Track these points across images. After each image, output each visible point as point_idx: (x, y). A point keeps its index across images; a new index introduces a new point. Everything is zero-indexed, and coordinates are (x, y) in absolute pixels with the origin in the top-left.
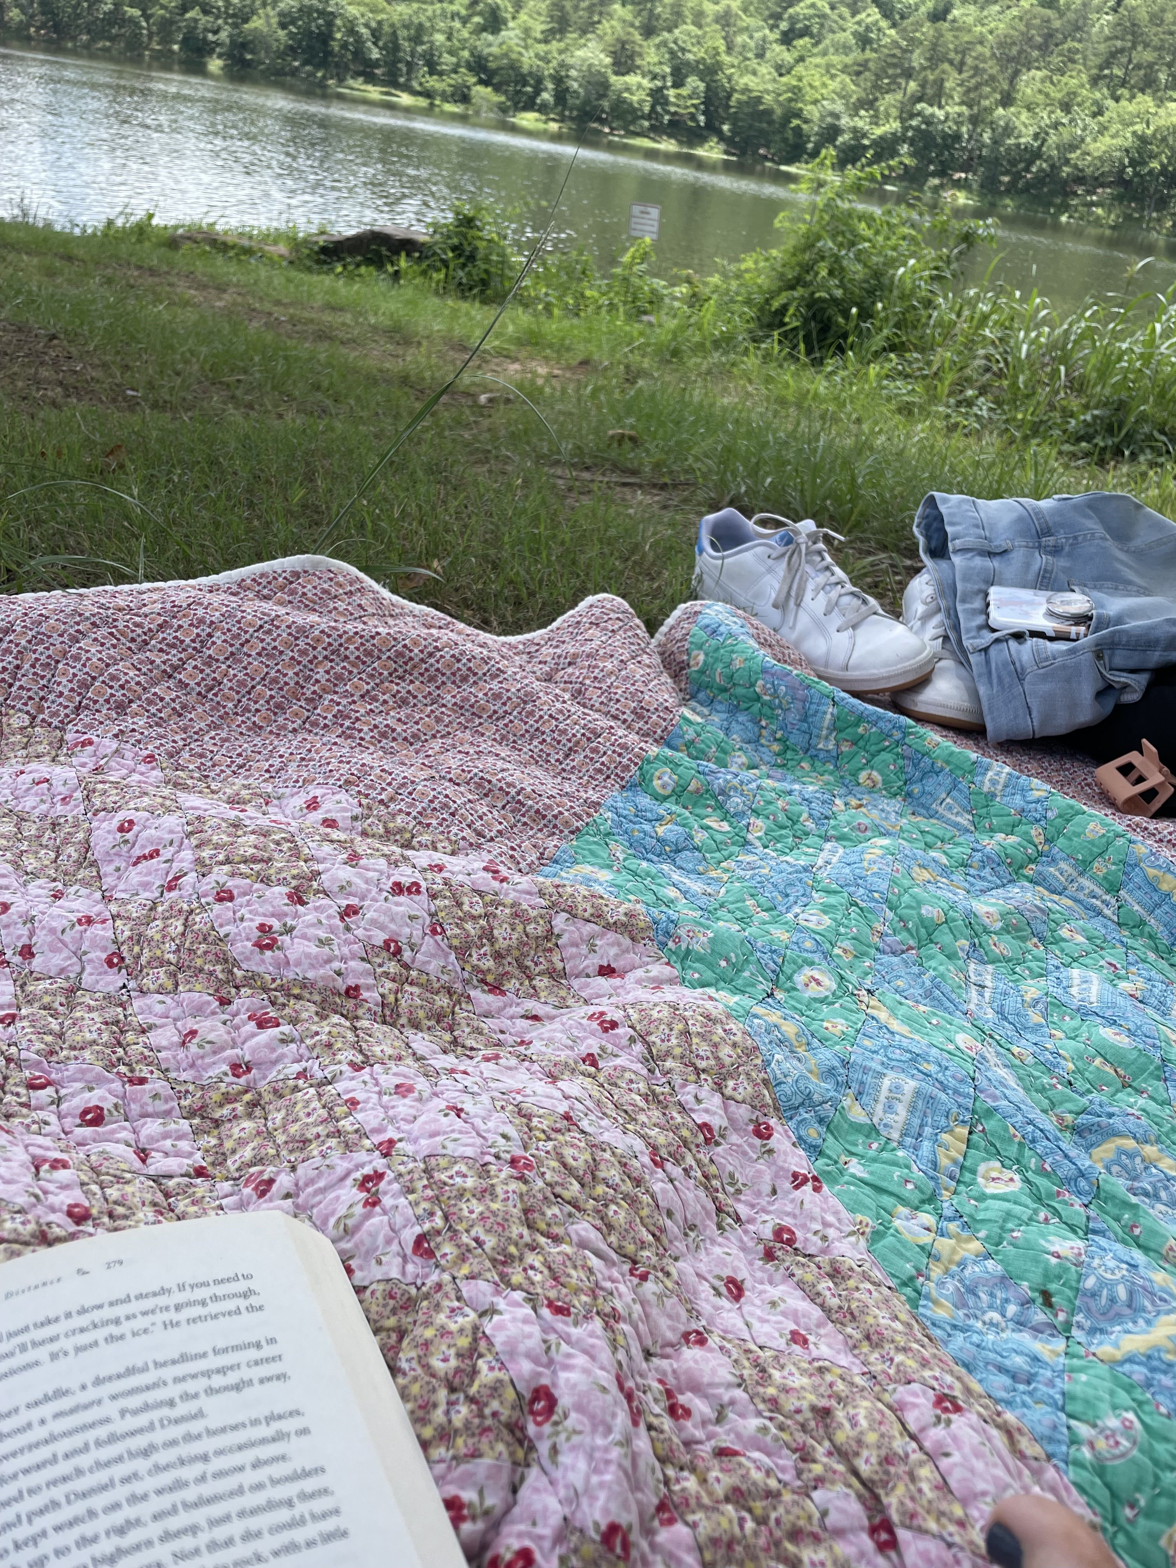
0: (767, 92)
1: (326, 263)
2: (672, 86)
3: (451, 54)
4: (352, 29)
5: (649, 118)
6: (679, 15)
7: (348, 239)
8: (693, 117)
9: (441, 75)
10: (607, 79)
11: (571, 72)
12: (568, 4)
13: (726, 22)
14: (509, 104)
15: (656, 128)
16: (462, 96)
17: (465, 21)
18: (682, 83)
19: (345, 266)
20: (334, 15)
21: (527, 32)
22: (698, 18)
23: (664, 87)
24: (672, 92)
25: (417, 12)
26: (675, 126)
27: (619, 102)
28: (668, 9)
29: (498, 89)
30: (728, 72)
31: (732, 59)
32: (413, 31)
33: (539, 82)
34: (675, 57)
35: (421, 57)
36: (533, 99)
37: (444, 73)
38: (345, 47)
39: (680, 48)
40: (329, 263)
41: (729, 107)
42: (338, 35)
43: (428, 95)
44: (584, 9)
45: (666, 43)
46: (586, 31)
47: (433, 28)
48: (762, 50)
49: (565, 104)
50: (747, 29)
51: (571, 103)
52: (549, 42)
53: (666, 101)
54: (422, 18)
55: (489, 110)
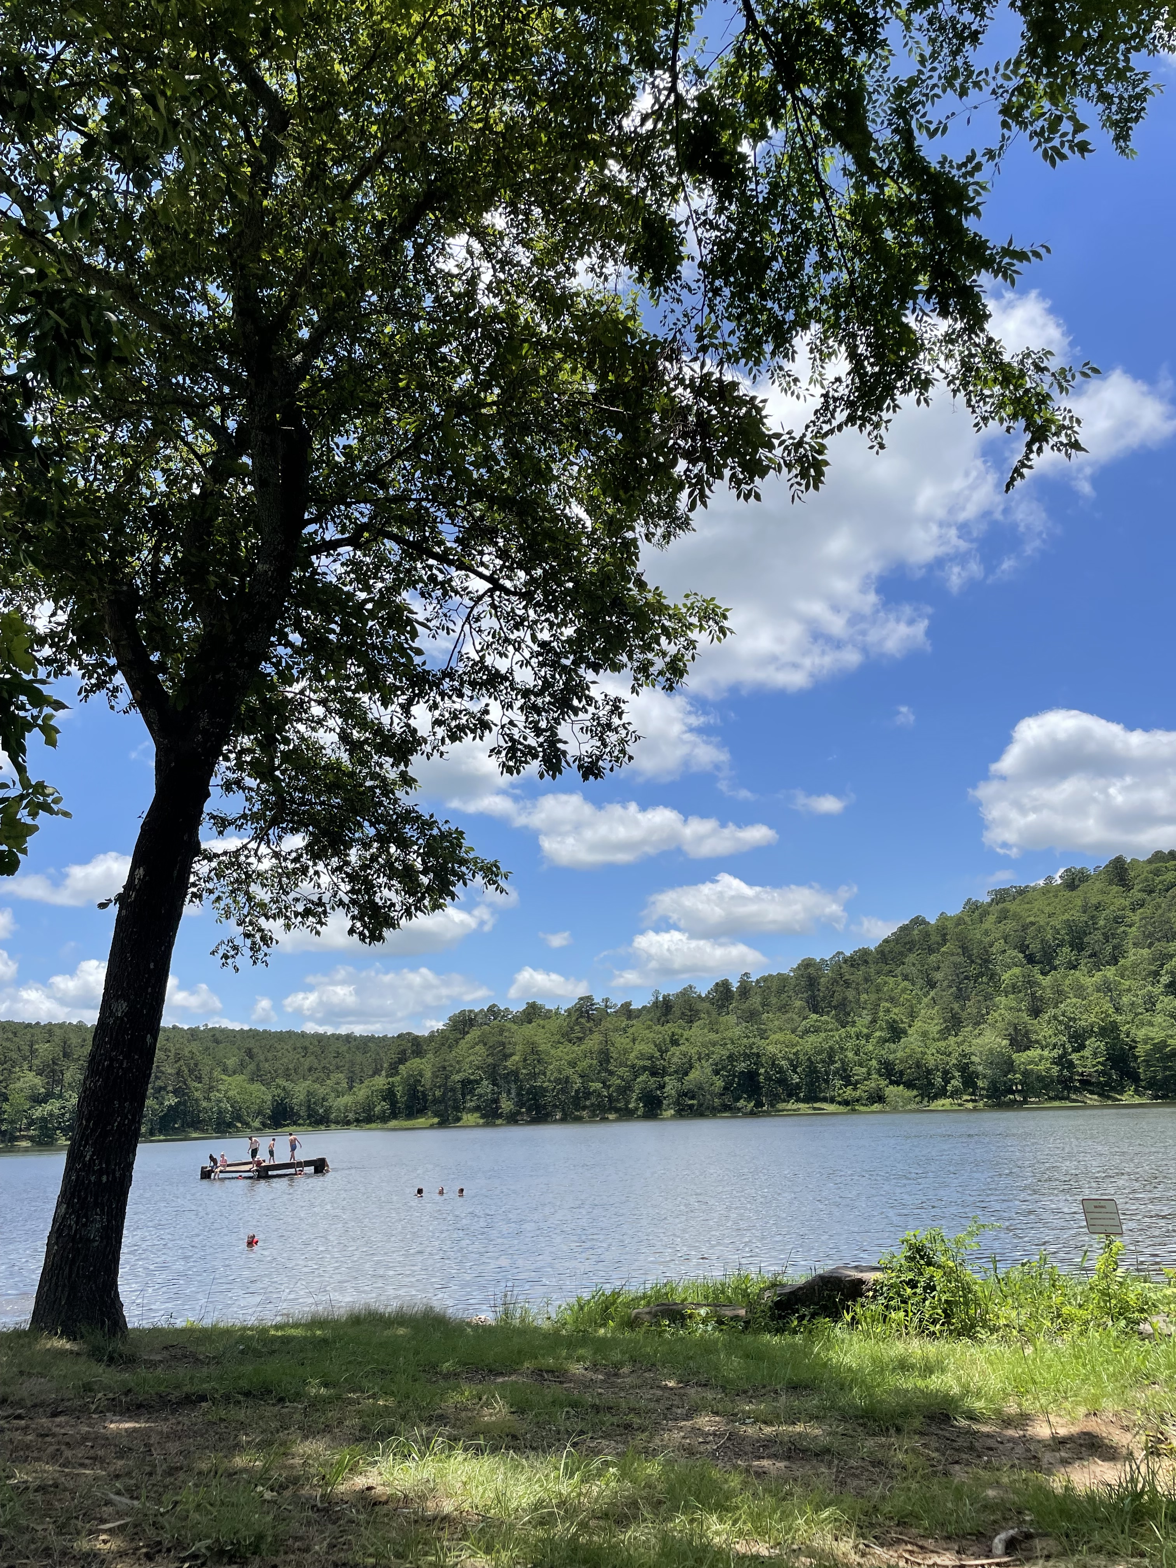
1: (781, 1317)
2: (1073, 1051)
3: (861, 1065)
4: (773, 1063)
5: (1060, 1082)
6: (1060, 994)
7: (800, 1288)
8: (1103, 1073)
9: (855, 1085)
10: (1010, 1057)
11: (973, 1058)
12: (956, 1006)
13: (1107, 988)
14: (922, 1096)
15: (1069, 1089)
16: (878, 1098)
17: (868, 1037)
18: (1082, 1047)
19: (801, 1318)
20: (758, 1055)
21: (925, 1034)
22: (1080, 991)
23: (1065, 1054)
24: (1074, 1057)
25: (826, 1040)
26: (1086, 1084)
27: (1026, 1074)
28: (1048, 990)
29: (909, 1085)
30: (1124, 1029)
31: (1123, 1017)
32: (824, 1055)
33: (946, 1072)
34: (1068, 1027)
35: (835, 1074)
36: (944, 1088)
37: (857, 1082)
38: (769, 1078)
39: (1070, 1019)
40: (784, 1317)
41: (1136, 1058)
42: (762, 1071)
43: (846, 1103)
44: (971, 1007)
45: (1055, 1017)
46: (978, 1024)
47: (842, 1048)
48: (1150, 1004)
49: (975, 1086)
50: (1129, 990)
51: (980, 1084)
52: (946, 1039)
53: (1071, 1065)
54: (831, 1043)
55: (905, 1105)
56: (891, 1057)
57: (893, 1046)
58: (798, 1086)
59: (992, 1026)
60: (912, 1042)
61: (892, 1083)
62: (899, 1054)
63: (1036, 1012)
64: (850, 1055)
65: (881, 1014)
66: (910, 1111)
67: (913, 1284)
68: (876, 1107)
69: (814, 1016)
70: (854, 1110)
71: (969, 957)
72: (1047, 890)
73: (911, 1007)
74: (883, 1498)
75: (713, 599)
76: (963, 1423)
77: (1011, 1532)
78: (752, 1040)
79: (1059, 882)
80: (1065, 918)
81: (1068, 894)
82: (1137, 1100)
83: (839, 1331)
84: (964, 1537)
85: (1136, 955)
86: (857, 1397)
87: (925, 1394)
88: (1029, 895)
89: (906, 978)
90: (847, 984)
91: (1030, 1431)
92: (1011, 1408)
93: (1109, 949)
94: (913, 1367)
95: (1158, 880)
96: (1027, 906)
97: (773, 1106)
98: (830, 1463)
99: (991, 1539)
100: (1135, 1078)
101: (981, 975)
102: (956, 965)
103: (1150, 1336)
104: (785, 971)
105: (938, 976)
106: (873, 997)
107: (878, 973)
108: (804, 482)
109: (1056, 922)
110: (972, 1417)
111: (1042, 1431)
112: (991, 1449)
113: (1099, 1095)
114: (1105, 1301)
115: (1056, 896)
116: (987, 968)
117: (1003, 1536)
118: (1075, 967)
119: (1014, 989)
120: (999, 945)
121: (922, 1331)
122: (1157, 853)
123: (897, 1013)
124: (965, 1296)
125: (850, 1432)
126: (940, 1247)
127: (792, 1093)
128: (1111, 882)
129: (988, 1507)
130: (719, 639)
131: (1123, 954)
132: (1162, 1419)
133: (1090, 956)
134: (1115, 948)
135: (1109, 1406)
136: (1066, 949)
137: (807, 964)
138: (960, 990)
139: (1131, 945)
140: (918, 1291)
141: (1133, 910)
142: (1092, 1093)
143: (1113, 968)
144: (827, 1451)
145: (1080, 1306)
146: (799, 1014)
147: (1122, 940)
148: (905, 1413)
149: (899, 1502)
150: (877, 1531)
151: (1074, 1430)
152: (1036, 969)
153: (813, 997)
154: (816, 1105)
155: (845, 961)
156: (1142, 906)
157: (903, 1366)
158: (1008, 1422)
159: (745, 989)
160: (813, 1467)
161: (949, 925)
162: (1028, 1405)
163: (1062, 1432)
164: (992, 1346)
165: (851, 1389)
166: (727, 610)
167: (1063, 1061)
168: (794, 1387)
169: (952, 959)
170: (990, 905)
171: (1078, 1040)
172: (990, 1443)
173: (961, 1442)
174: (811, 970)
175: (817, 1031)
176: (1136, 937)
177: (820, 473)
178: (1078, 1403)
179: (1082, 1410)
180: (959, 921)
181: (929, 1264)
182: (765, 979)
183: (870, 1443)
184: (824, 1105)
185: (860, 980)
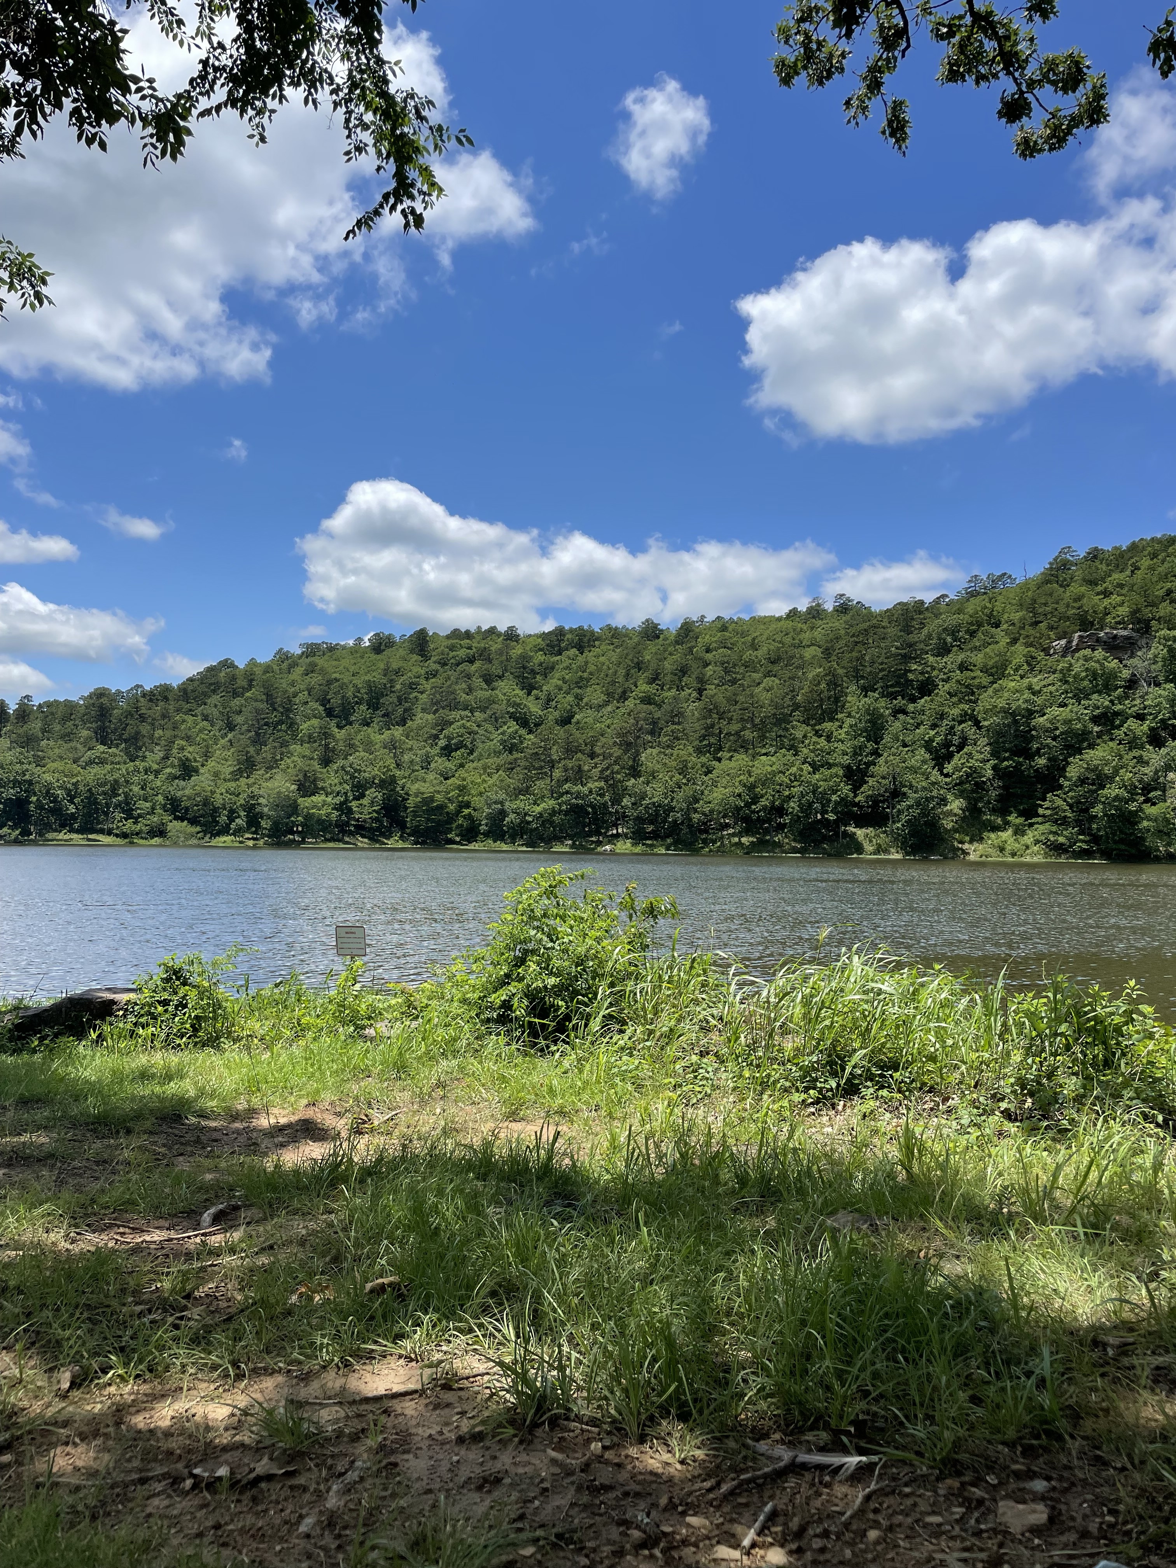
0: (439, 792)
1: (20, 1038)
2: (353, 799)
3: (146, 800)
4: (48, 792)
5: (337, 826)
6: (351, 746)
7: (46, 1010)
8: (376, 820)
9: (136, 818)
10: (295, 801)
11: (261, 800)
12: (252, 750)
13: (392, 746)
14: (205, 832)
15: (344, 832)
16: (159, 832)
17: (157, 773)
18: (362, 796)
19: (41, 1039)
20: (30, 783)
21: (216, 774)
22: (368, 746)
23: (346, 801)
24: (354, 804)
25: (111, 772)
26: (361, 829)
27: (308, 817)
28: (341, 743)
29: (193, 822)
30: (400, 783)
31: (402, 772)
32: (108, 787)
33: (232, 811)
34: (353, 777)
35: (116, 807)
36: (228, 826)
37: (140, 816)
38: (39, 806)
39: (356, 771)
40: (24, 1039)
41: (406, 808)
42: (34, 799)
43: (125, 836)
44: (267, 752)
45: (343, 768)
46: (270, 768)
47: (127, 782)
48: (426, 763)
49: (258, 826)
50: (411, 749)
51: (263, 823)
52: (238, 780)
53: (350, 811)
54: (116, 776)
55: (186, 839)
56: (179, 794)
57: (182, 783)
58: (73, 817)
59: (284, 771)
60: (202, 782)
61: (176, 818)
62: (187, 792)
63: (326, 762)
64: (136, 789)
65: (175, 751)
66: (191, 846)
67: (165, 1003)
68: (157, 840)
69: (102, 748)
70: (132, 843)
71: (272, 705)
72: (356, 651)
73: (207, 747)
74: (103, 1191)
75: (31, 255)
76: (193, 1120)
77: (221, 1206)
78: (25, 767)
79: (368, 644)
80: (367, 678)
81: (374, 656)
82: (400, 844)
83: (82, 1048)
84: (175, 1215)
85: (422, 719)
86: (92, 1106)
87: (161, 1099)
88: (338, 653)
89: (206, 718)
90: (143, 718)
91: (255, 1123)
92: (241, 1105)
93: (400, 710)
94: (153, 1076)
95: (452, 654)
96: (335, 663)
97: (41, 834)
98: (53, 1166)
99: (201, 1214)
100: (402, 826)
101: (281, 722)
102: (258, 711)
103: (372, 1039)
104: (74, 698)
105: (239, 719)
106: (169, 733)
107: (178, 710)
108: (160, 146)
109: (359, 681)
110: (203, 1115)
111: (263, 1122)
112: (216, 1141)
113: (370, 839)
114: (340, 1012)
115: (362, 657)
116: (288, 717)
117: (212, 1210)
118: (368, 725)
119: (311, 739)
120: (303, 696)
121: (168, 1043)
122: (456, 630)
123: (191, 753)
124: (214, 1011)
125: (79, 1137)
126: (196, 968)
127: (66, 823)
128: (412, 651)
129: (203, 1188)
130: (33, 307)
131: (412, 717)
132: (369, 1104)
133: (383, 716)
134: (405, 710)
135: (328, 1096)
136: (363, 707)
137: (100, 694)
138: (257, 734)
139: (419, 710)
140: (170, 1009)
141: (427, 679)
142: (363, 836)
143: (401, 729)
144: (51, 1156)
145: (318, 1016)
146: (84, 744)
147: (413, 704)
148: (138, 1116)
149: (118, 1192)
150: (89, 1220)
151: (294, 1119)
152: (333, 723)
153: (103, 729)
154: (90, 836)
155: (144, 695)
156: (435, 676)
157: (144, 1075)
158: (235, 1117)
159: (24, 713)
160: (34, 1172)
161: (258, 671)
162: (256, 1101)
163: (283, 1121)
164: (232, 1052)
165: (87, 1099)
166: (48, 274)
167: (343, 808)
168: (25, 1102)
169: (255, 704)
170: (300, 657)
171: (360, 789)
172: (215, 1135)
173: (188, 1137)
174: (104, 700)
175: (102, 762)
176: (425, 703)
177: (180, 142)
178: (301, 1097)
179: (304, 1102)
180: (267, 669)
181: (184, 984)
182: (49, 704)
183: (98, 1144)
184: (100, 837)
185: (158, 715)
